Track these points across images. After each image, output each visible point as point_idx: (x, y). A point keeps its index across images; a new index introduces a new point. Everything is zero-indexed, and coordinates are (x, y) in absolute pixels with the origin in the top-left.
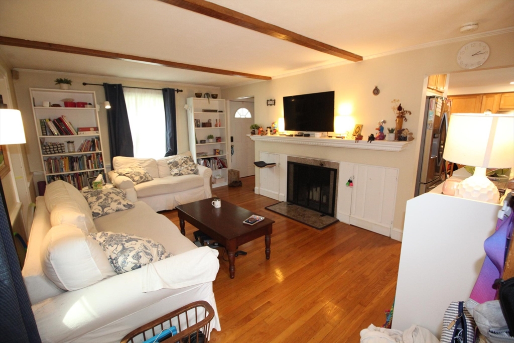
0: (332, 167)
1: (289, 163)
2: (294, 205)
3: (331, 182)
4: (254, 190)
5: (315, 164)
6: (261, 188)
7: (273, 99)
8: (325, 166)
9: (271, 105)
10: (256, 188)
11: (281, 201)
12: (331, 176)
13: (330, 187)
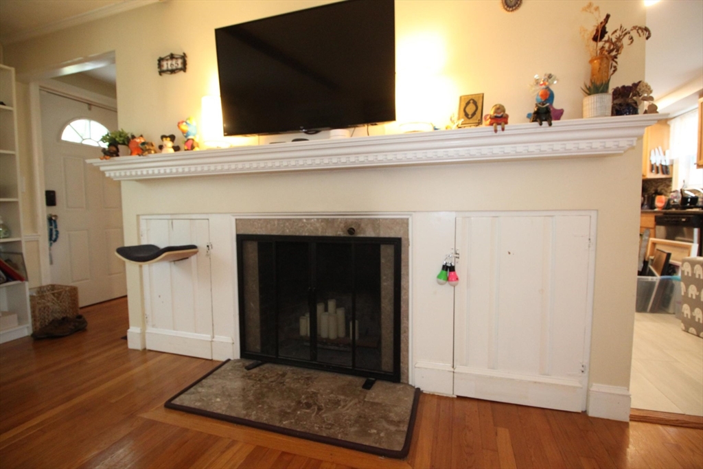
0: (384, 234)
1: (242, 240)
2: (266, 366)
3: (383, 277)
4: (125, 338)
5: (330, 233)
6: (150, 330)
7: (179, 53)
8: (361, 235)
9: (173, 71)
10: (133, 331)
11: (224, 359)
12: (383, 261)
13: (383, 293)
